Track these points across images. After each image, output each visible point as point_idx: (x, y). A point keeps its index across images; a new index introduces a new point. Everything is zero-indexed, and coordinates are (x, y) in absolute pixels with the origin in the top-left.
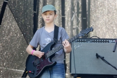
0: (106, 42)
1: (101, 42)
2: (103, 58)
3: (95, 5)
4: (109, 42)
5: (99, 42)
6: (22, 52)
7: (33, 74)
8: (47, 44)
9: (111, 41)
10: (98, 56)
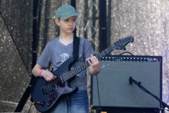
0: (143, 60)
1: (136, 60)
2: (140, 83)
3: (118, 9)
4: (147, 61)
5: (133, 60)
6: (16, 76)
7: (43, 106)
8: (63, 61)
9: (151, 59)
10: (131, 81)
